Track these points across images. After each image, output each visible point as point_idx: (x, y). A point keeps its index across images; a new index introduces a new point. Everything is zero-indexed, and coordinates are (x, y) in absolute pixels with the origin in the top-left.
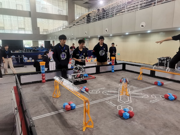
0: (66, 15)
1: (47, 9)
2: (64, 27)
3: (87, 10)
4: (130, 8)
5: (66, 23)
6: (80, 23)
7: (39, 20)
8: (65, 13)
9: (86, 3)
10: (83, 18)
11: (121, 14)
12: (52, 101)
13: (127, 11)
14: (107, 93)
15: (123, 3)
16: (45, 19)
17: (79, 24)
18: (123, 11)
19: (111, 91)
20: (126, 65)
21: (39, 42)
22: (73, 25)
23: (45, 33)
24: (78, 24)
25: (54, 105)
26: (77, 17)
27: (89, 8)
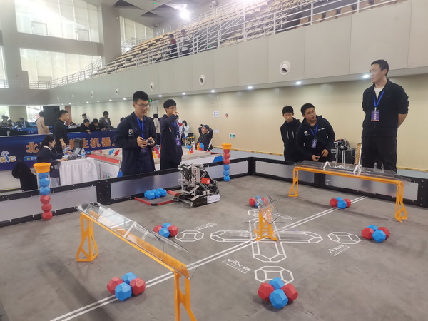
0: (98, 42)
1: (46, 24)
2: (95, 72)
3: (151, 31)
4: (252, 28)
5: (97, 61)
6: (135, 62)
7: (25, 54)
8: (95, 36)
9: (149, 14)
10: (143, 51)
11: (233, 42)
12: (76, 274)
13: (248, 36)
14: (221, 236)
15: (235, 17)
16: (42, 52)
17: (132, 65)
18: (237, 35)
19: (231, 232)
20: (257, 162)
21: (27, 110)
22: (118, 66)
23: (43, 87)
24: (129, 64)
25: (83, 284)
26: (126, 49)
27: (155, 26)
